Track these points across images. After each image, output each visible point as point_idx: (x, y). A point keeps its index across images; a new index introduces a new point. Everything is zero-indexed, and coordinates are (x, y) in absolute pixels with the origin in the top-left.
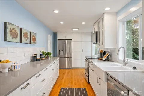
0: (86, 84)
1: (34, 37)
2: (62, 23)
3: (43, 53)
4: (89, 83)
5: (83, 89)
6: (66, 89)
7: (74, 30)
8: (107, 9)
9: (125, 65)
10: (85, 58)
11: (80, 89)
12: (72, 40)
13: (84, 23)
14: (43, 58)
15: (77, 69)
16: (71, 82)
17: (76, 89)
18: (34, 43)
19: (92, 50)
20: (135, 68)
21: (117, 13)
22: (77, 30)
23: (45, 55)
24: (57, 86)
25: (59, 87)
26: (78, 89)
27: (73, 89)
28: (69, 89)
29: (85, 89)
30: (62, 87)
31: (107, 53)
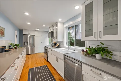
0: (46, 62)
1: (2, 31)
2: (29, 23)
3: (12, 44)
4: (48, 61)
5: (45, 66)
6: (34, 68)
7: (36, 29)
8: (60, 20)
9: (69, 49)
10: (44, 47)
11: (43, 66)
12: (34, 35)
13: (44, 26)
14: (12, 48)
15: (38, 53)
16: (36, 63)
17: (40, 67)
18: (2, 36)
19: (47, 42)
20: (74, 50)
21: (64, 23)
22: (38, 29)
23: (14, 46)
24: (25, 68)
25: (27, 68)
26: (42, 66)
27: (39, 67)
28: (35, 68)
29: (46, 65)
30: (30, 68)
31: (58, 44)
